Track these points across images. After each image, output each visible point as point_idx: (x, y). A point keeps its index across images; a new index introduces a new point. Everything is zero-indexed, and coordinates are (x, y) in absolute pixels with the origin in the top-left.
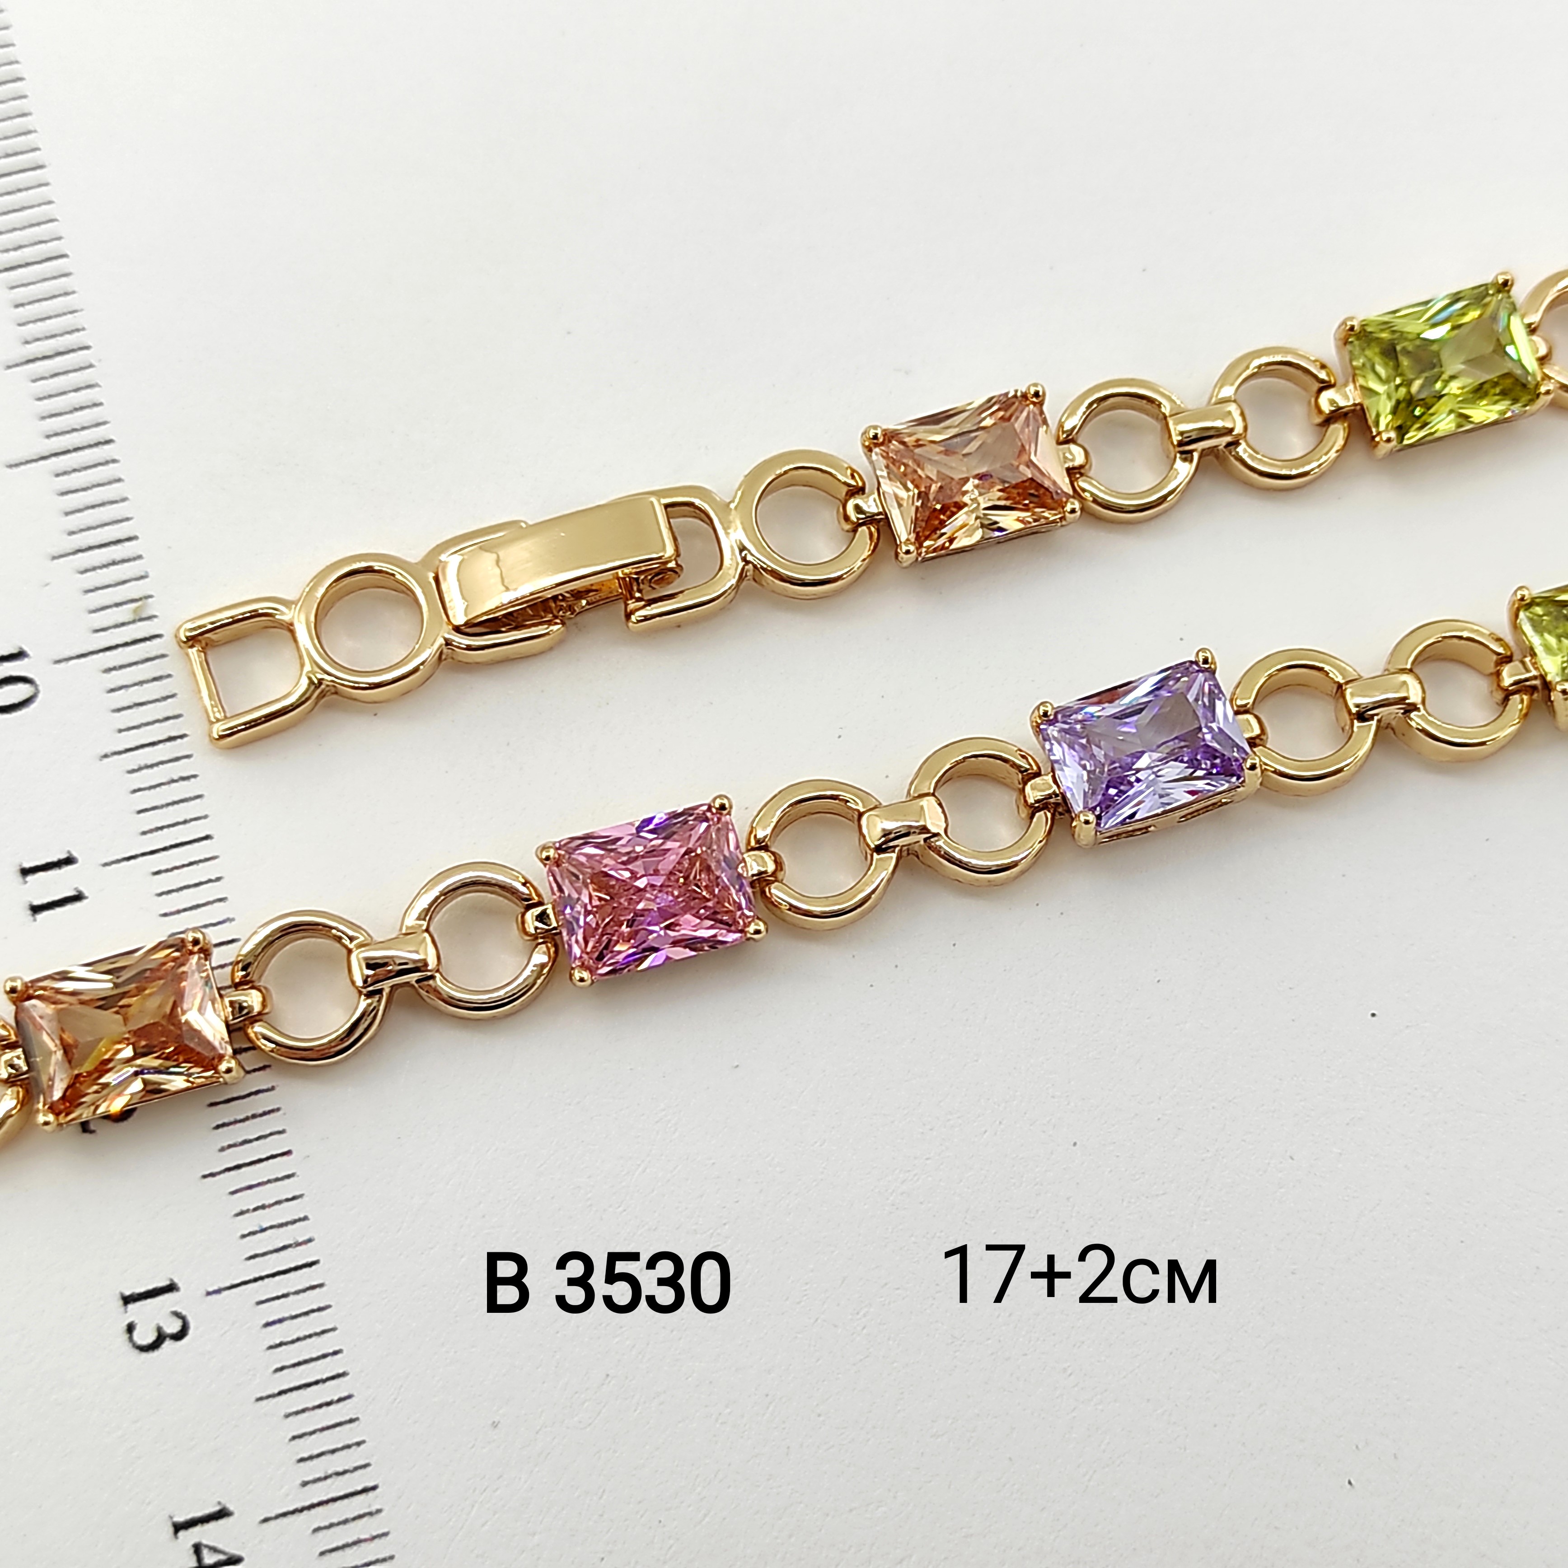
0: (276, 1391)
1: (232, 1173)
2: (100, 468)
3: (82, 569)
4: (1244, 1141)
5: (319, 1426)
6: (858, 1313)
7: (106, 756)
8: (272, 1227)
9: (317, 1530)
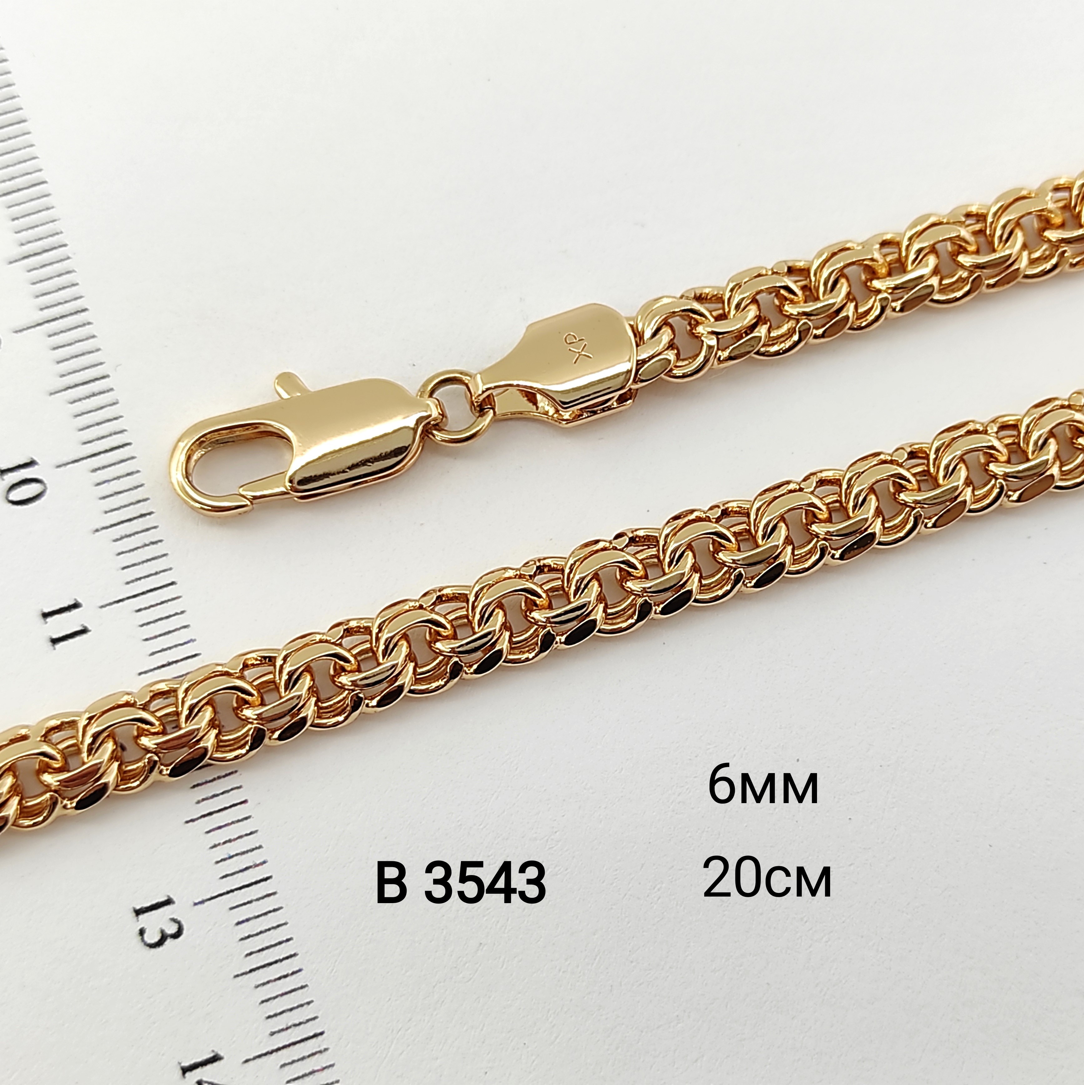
0: (248, 970)
1: (207, 818)
2: (80, 329)
3: (72, 401)
4: (916, 750)
5: (280, 993)
6: (654, 888)
7: (97, 530)
8: (237, 855)
9: (283, 1066)
